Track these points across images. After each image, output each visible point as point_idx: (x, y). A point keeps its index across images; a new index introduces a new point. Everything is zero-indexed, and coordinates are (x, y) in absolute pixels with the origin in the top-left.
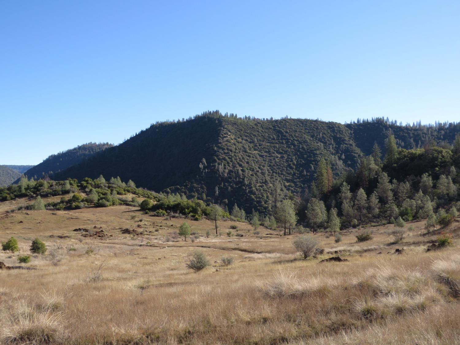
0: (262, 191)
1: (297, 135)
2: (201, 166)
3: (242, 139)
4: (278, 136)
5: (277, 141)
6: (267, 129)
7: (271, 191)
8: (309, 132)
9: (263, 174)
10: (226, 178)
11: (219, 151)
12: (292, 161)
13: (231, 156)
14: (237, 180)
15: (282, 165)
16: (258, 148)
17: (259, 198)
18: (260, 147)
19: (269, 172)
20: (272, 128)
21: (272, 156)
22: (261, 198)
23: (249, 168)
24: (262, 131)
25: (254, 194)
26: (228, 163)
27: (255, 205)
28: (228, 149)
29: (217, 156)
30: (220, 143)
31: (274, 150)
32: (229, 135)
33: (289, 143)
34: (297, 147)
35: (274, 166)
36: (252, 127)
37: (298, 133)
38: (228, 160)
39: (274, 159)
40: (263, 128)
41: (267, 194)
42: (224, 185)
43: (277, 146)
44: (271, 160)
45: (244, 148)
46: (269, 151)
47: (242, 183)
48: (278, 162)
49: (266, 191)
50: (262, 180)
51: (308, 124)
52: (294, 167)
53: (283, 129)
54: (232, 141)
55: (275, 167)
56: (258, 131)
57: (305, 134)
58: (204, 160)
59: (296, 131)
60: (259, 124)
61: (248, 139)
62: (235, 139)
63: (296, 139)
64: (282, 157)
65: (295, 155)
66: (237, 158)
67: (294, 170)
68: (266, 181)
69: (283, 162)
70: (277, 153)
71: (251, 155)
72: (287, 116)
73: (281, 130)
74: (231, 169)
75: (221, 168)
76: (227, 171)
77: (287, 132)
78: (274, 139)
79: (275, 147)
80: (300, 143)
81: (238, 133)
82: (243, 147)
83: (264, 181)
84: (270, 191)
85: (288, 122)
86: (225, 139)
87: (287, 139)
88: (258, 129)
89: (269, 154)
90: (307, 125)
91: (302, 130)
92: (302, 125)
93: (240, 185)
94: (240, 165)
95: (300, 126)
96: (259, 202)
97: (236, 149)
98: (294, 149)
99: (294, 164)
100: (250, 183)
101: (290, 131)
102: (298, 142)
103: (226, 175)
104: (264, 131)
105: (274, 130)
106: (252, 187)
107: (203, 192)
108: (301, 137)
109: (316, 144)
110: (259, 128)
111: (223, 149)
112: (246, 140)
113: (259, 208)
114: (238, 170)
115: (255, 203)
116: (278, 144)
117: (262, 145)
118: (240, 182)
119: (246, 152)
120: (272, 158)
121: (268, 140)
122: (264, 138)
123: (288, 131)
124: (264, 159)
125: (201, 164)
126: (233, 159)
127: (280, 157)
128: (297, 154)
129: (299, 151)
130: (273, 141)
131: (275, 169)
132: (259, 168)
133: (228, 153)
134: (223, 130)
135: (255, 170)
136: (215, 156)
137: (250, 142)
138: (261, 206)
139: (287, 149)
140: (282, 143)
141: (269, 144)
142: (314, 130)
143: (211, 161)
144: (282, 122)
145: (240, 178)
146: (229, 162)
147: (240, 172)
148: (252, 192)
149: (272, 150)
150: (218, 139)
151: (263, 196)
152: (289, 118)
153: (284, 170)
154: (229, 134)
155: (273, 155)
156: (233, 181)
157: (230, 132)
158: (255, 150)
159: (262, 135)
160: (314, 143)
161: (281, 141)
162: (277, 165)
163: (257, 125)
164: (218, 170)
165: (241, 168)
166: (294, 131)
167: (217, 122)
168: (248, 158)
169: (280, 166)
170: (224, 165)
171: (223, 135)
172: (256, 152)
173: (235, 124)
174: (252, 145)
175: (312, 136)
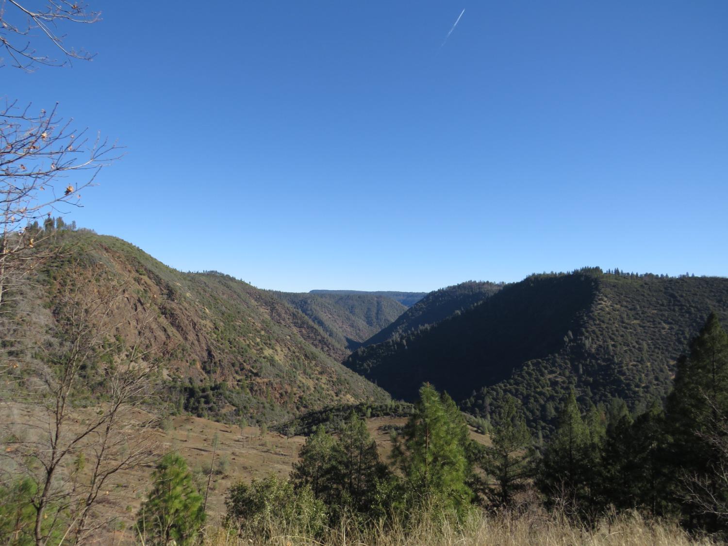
0: (635, 372)
1: (696, 300)
2: (566, 339)
3: (622, 306)
4: (670, 301)
5: (667, 308)
6: (656, 291)
7: (648, 371)
8: (715, 296)
9: (640, 349)
10: (593, 354)
11: (588, 323)
12: (683, 333)
13: (602, 328)
14: (606, 357)
15: (669, 339)
16: (640, 317)
17: (630, 379)
18: (642, 315)
19: (649, 348)
20: (663, 290)
21: (657, 327)
22: (632, 380)
23: (623, 343)
24: (649, 295)
25: (624, 374)
26: (597, 337)
27: (623, 388)
28: (599, 319)
29: (586, 328)
30: (593, 312)
31: (661, 320)
32: (605, 302)
33: (683, 311)
34: (693, 316)
35: (658, 339)
36: (635, 290)
37: (698, 296)
38: (599, 333)
39: (659, 331)
40: (650, 291)
41: (641, 376)
42: (591, 362)
43: (666, 314)
44: (654, 332)
45: (622, 318)
46: (654, 321)
47: (610, 361)
48: (663, 335)
49: (641, 371)
50: (638, 358)
51: (715, 285)
52: (685, 342)
53: (678, 293)
54: (607, 309)
55: (658, 341)
56: (643, 295)
57: (708, 298)
58: (570, 333)
59: (696, 294)
60: (645, 286)
61: (629, 306)
62: (611, 306)
63: (694, 305)
64: (671, 329)
65: (689, 326)
66: (610, 330)
67: (685, 346)
68: (642, 360)
69: (671, 334)
70: (665, 322)
71: (629, 327)
72: (687, 273)
73: (674, 293)
74: (601, 343)
75: (588, 343)
76: (595, 346)
77: (682, 296)
78: (663, 305)
79: (662, 315)
80: (699, 310)
81: (618, 298)
82: (620, 316)
83: (640, 359)
84: (646, 372)
85: (686, 282)
86: (599, 307)
87: (682, 305)
88: (644, 292)
89: (654, 325)
90: (713, 285)
91: (704, 292)
92: (705, 286)
93: (608, 363)
94: (612, 339)
95: (703, 287)
96: (628, 385)
97: (610, 319)
98: (689, 318)
99: (685, 338)
100: (621, 362)
101: (686, 294)
102: (696, 309)
103: (593, 350)
104: (650, 294)
105: (665, 293)
106: (622, 367)
107: (565, 368)
108: (701, 303)
109: (722, 312)
110: (646, 291)
111: (594, 320)
112: (626, 307)
113: (627, 392)
114: (608, 345)
115: (624, 386)
116: (668, 311)
117: (646, 312)
118: (609, 360)
119: (623, 322)
120: (656, 330)
121: (656, 307)
122: (650, 304)
123: (684, 295)
124: (646, 331)
125: (566, 337)
126: (604, 332)
127: (668, 328)
128: (692, 325)
129: (695, 321)
130: (662, 308)
131: (658, 343)
132: (637, 342)
133: (598, 325)
134: (598, 296)
135: (631, 345)
136: (584, 327)
137: (631, 310)
138: (629, 389)
139: (680, 318)
140: (674, 310)
141: (655, 311)
142: (722, 292)
143: (578, 333)
144: (679, 283)
145: (609, 354)
146: (599, 335)
147: (611, 348)
148: (622, 373)
149: (658, 320)
150: (591, 307)
151: (634, 378)
152: (690, 275)
153: (670, 344)
154: (605, 299)
155: (659, 326)
156: (601, 357)
157: (606, 297)
158: (636, 319)
159: (648, 300)
160: (720, 310)
161: (672, 308)
162: (662, 339)
163: (644, 287)
164: (584, 345)
165: (613, 343)
166: (693, 294)
167: (593, 284)
168: (624, 330)
169: (665, 340)
170: (593, 339)
171: (596, 301)
172: (635, 322)
173: (614, 286)
174: (633, 312)
175: (719, 301)
